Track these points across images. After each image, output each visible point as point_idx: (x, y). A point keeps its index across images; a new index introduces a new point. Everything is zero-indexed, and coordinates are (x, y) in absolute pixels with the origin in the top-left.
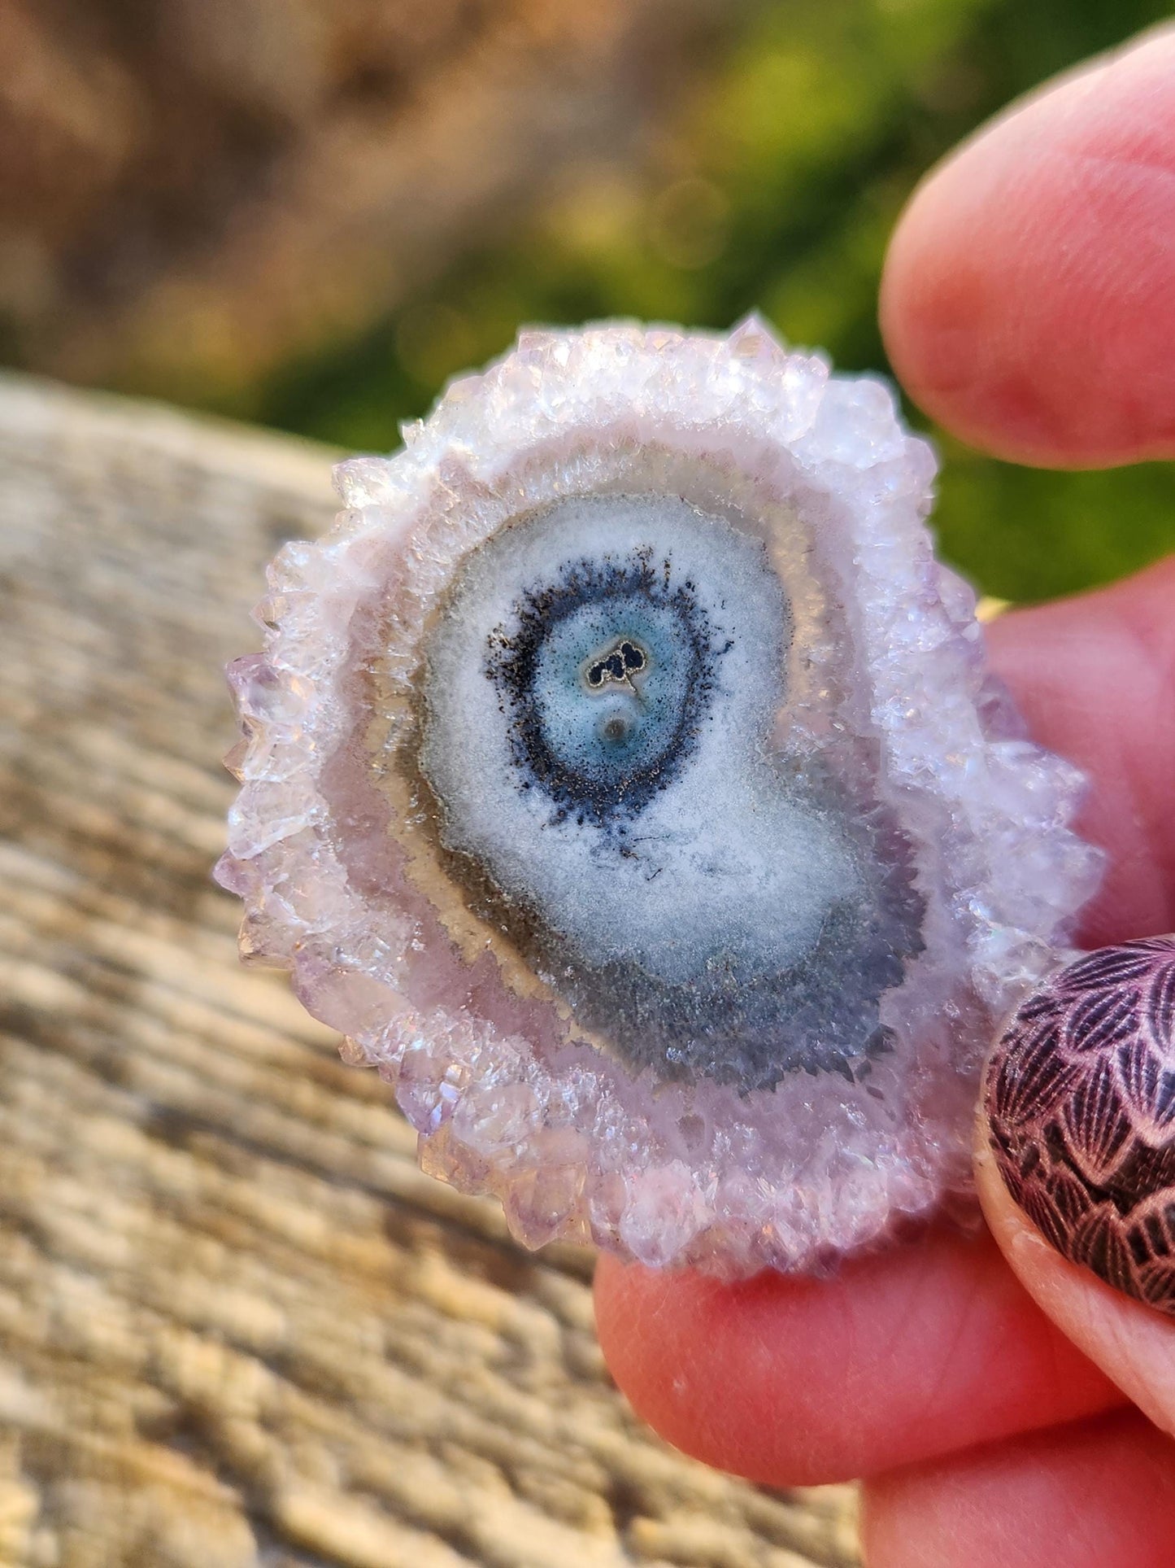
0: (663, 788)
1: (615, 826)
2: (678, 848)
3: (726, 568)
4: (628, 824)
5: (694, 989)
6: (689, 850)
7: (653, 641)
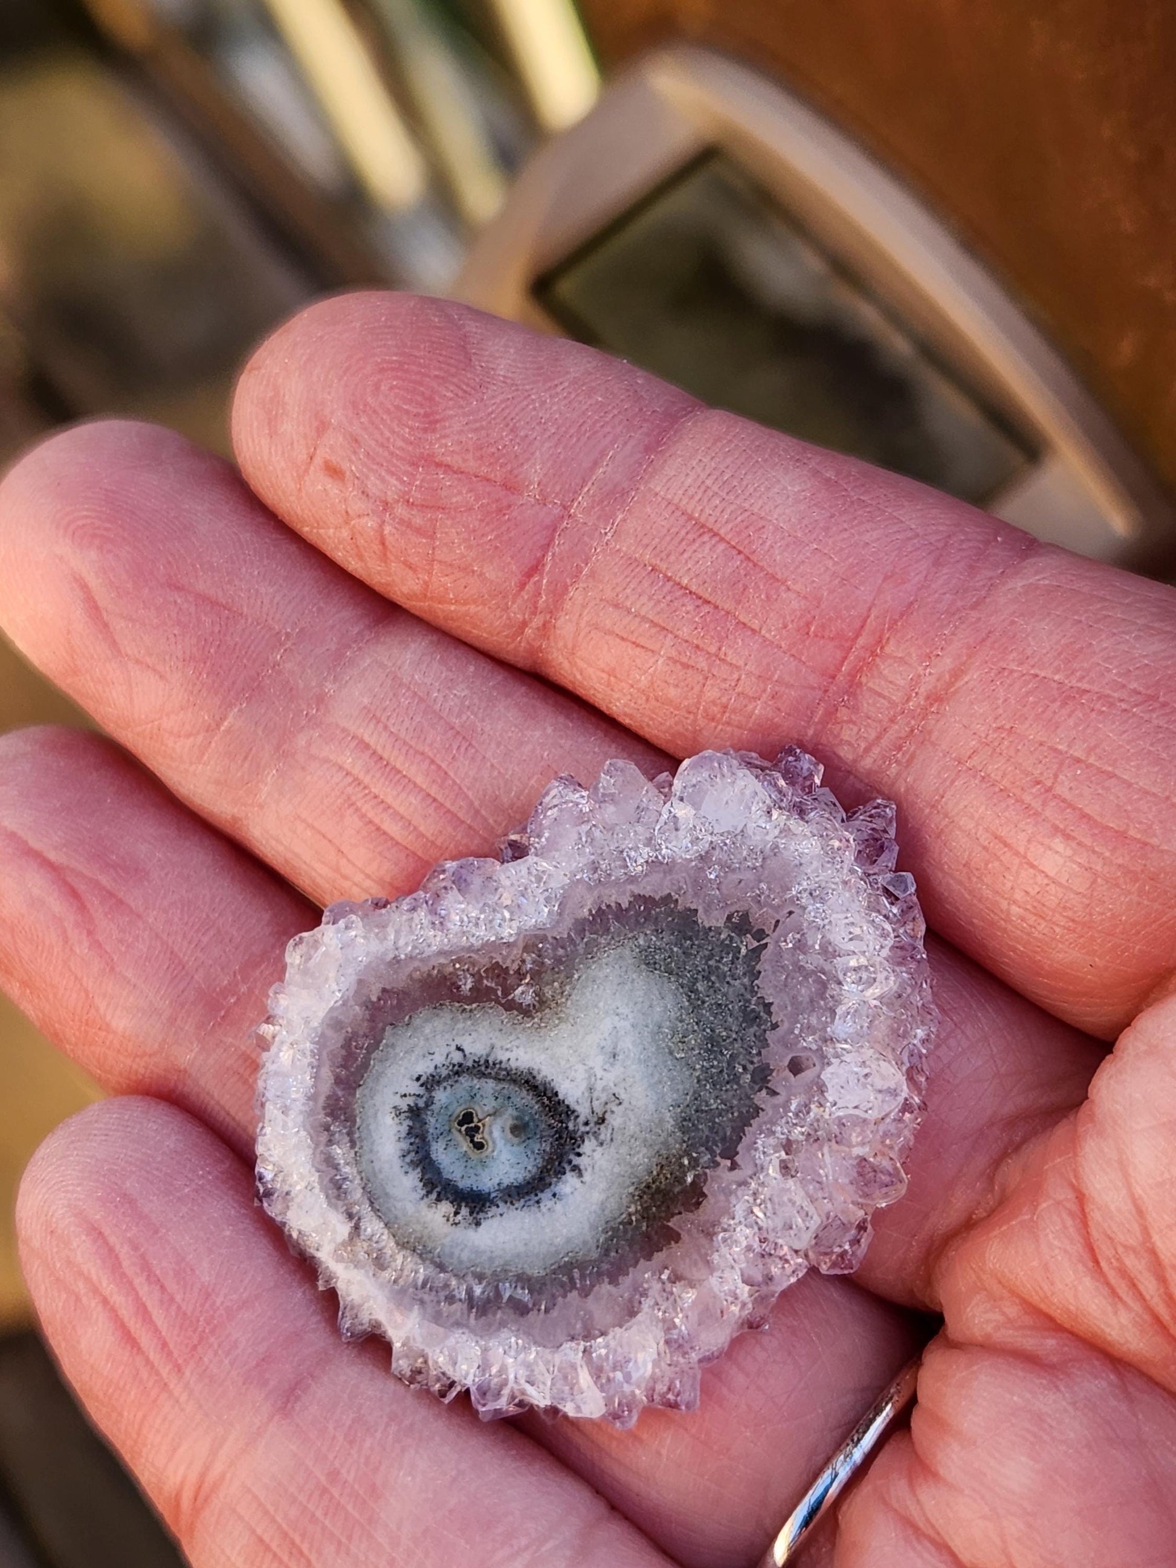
0: (556, 1094)
1: (583, 1129)
2: (598, 1081)
3: (406, 1052)
4: (581, 1120)
5: (698, 1067)
6: (600, 1073)
7: (455, 1104)
